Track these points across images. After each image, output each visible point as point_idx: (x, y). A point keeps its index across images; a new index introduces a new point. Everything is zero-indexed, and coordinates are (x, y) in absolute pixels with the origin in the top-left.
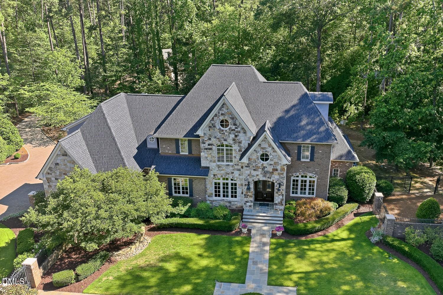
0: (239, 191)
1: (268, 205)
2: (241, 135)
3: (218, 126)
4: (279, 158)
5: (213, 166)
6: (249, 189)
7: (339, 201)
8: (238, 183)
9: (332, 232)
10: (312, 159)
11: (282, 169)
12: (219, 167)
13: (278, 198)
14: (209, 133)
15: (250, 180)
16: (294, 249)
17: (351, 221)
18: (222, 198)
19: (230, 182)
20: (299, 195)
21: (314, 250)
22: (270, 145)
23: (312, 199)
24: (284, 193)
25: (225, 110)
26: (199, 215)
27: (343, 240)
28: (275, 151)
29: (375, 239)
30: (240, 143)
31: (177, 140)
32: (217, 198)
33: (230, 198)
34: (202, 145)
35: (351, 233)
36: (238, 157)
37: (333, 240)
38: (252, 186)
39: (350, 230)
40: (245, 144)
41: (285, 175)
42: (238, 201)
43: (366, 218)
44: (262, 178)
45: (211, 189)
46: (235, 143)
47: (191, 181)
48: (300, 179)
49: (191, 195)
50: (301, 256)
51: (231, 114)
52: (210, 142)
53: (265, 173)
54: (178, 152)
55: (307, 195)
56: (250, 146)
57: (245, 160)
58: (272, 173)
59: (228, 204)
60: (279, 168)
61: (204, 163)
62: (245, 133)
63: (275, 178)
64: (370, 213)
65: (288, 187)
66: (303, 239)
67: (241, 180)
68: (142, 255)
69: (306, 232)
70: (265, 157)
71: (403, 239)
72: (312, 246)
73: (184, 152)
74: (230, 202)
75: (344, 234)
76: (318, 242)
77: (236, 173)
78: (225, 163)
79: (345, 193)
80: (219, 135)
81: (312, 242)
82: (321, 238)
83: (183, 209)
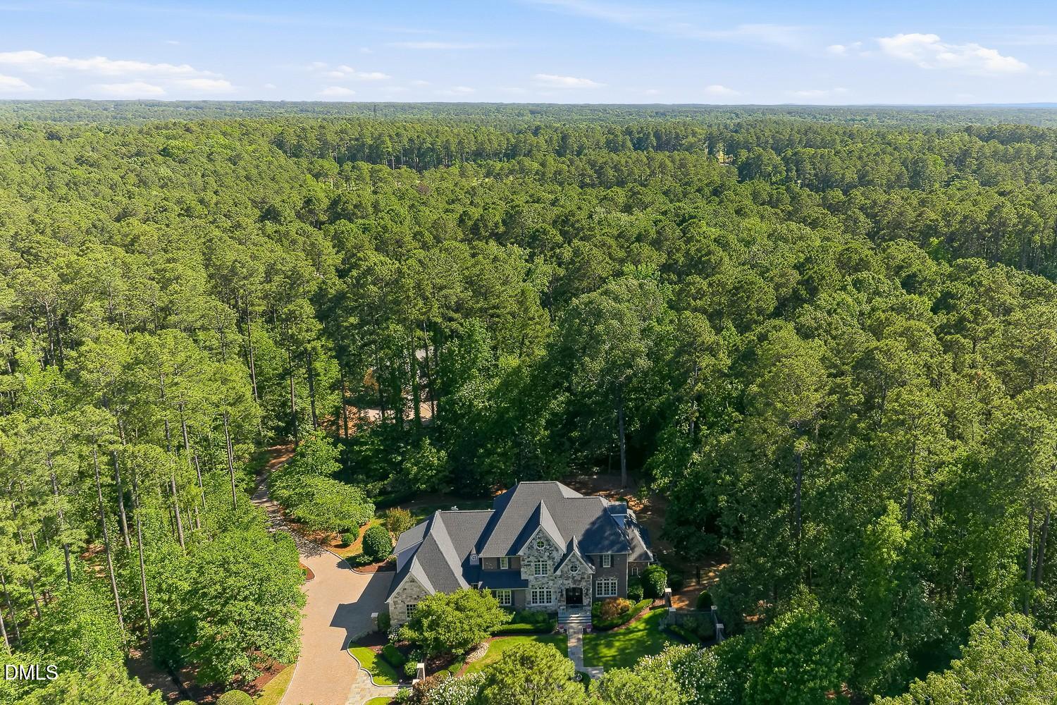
0: (553, 597)
1: (577, 607)
2: (554, 553)
3: (535, 546)
4: (586, 570)
5: (531, 578)
6: (562, 595)
7: (636, 598)
8: (552, 590)
9: (633, 624)
10: (612, 565)
11: (589, 577)
12: (536, 578)
13: (586, 601)
14: (528, 553)
15: (563, 588)
16: (602, 642)
17: (647, 614)
18: (538, 604)
19: (545, 590)
20: (603, 596)
21: (618, 641)
22: (578, 560)
23: (616, 599)
24: (591, 596)
25: (541, 535)
26: (523, 620)
27: (640, 631)
28: (582, 564)
29: (661, 628)
30: (554, 558)
31: (498, 559)
32: (535, 604)
33: (546, 604)
34: (522, 563)
35: (647, 625)
36: (552, 570)
37: (632, 632)
38: (564, 593)
39: (648, 621)
40: (558, 559)
41: (591, 582)
42: (552, 605)
43: (659, 611)
44: (572, 586)
45: (530, 597)
46: (549, 559)
47: (513, 592)
48: (603, 582)
49: (513, 604)
50: (609, 645)
51: (546, 537)
52: (529, 559)
53: (575, 582)
54: (499, 566)
55: (610, 595)
56: (562, 561)
57: (558, 573)
58: (580, 581)
59: (544, 609)
60: (586, 576)
61: (523, 577)
62: (557, 550)
63: (583, 585)
64: (663, 606)
65: (594, 590)
66: (610, 632)
67: (555, 588)
68: (487, 656)
69: (612, 627)
70: (574, 568)
71: (681, 626)
72: (617, 638)
73: (505, 567)
74: (546, 607)
75: (641, 626)
76: (621, 634)
77: (551, 583)
78: (541, 575)
79: (641, 592)
80: (536, 554)
81: (617, 634)
82: (622, 631)
83: (510, 618)
